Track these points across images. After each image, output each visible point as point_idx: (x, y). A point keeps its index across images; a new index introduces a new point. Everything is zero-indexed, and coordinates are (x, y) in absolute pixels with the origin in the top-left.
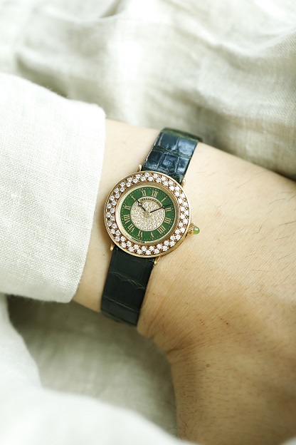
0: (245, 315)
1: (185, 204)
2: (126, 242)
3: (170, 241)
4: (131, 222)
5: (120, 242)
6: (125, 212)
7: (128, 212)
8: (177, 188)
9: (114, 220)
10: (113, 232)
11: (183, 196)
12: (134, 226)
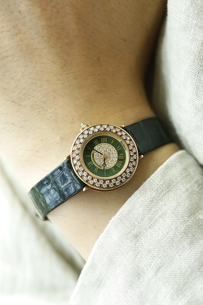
0: (84, 55)
1: (78, 142)
2: (132, 150)
3: (105, 129)
4: (119, 160)
5: (135, 153)
6: (117, 168)
7: (115, 167)
8: (74, 155)
9: (128, 169)
10: (134, 163)
11: (75, 148)
12: (119, 156)
